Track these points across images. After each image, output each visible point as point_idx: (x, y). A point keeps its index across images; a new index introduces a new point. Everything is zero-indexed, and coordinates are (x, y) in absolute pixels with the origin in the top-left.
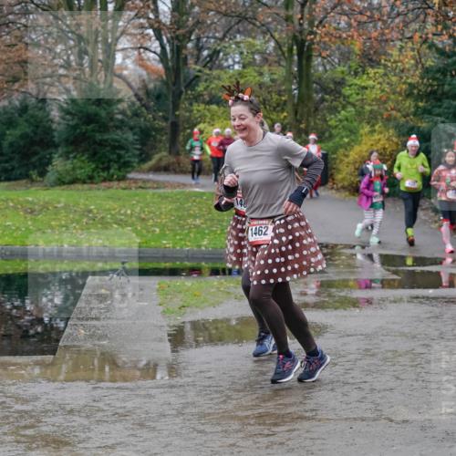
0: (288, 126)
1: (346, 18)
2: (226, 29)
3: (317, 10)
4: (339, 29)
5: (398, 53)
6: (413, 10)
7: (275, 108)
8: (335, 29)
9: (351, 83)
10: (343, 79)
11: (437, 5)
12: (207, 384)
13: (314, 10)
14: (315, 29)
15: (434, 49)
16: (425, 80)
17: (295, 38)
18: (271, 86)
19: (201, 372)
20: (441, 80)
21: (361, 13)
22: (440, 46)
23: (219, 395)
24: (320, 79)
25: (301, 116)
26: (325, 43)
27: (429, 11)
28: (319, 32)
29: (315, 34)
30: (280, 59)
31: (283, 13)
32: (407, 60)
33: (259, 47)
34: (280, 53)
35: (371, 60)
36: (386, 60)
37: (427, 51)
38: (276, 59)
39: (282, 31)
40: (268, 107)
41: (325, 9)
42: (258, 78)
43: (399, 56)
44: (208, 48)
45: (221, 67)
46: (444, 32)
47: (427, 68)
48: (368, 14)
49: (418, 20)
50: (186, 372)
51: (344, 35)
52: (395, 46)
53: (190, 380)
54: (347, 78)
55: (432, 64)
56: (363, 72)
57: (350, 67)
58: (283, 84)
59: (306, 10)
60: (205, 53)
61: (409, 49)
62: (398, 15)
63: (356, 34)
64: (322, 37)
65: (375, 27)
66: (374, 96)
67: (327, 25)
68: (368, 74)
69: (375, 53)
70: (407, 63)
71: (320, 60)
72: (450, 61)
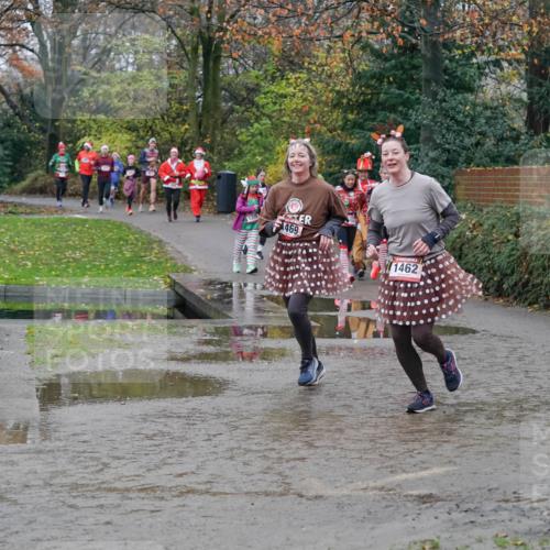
0: (190, 141)
1: (263, 11)
3: (229, 2)
4: (255, 25)
5: (325, 55)
6: (345, 3)
7: (174, 120)
9: (267, 90)
10: (258, 85)
12: (81, 449)
13: (225, 2)
14: (225, 24)
16: (357, 88)
17: (201, 35)
18: (170, 93)
20: (376, 88)
22: (377, 47)
23: (95, 463)
24: (230, 84)
25: (206, 128)
27: (364, 4)
28: (229, 28)
30: (182, 61)
31: (187, 5)
32: (335, 63)
34: (182, 52)
35: (292, 62)
36: (310, 63)
37: (361, 53)
39: (185, 27)
43: (326, 58)
46: (381, 31)
48: (290, 7)
49: (350, 15)
50: (57, 434)
51: (260, 33)
54: (263, 84)
55: (365, 68)
56: (283, 77)
57: (266, 71)
58: (185, 90)
61: (338, 50)
67: (239, 20)
68: (288, 79)
69: (297, 54)
70: (336, 66)
71: (231, 62)
72: (388, 65)
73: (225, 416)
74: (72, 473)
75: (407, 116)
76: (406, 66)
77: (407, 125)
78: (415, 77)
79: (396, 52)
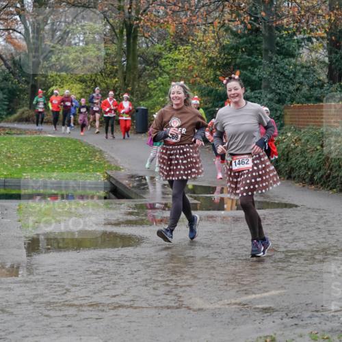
0: (119, 89)
1: (163, 8)
3: (142, 2)
4: (159, 17)
5: (202, 35)
9: (166, 56)
10: (160, 53)
12: (52, 280)
13: (140, 2)
14: (140, 16)
15: (229, 31)
16: (222, 55)
17: (125, 22)
18: (106, 58)
19: (48, 271)
20: (234, 55)
21: (175, 5)
22: (234, 29)
24: (143, 53)
25: (129, 81)
30: (113, 39)
31: (116, 4)
32: (209, 40)
34: (114, 33)
35: (182, 39)
36: (193, 40)
37: (225, 33)
38: (111, 38)
39: (115, 18)
40: (104, 74)
41: (149, 2)
46: (237, 20)
48: (180, 5)
49: (218, 10)
50: (37, 271)
51: (162, 21)
54: (164, 53)
55: (228, 43)
56: (176, 49)
57: (166, 44)
58: (115, 57)
59: (134, 2)
62: (203, 6)
63: (170, 20)
64: (145, 22)
66: (183, 66)
67: (149, 13)
68: (179, 50)
69: (185, 34)
70: (209, 42)
71: (143, 39)
72: (241, 41)
73: (142, 259)
74: (47, 295)
75: (253, 73)
76: (253, 41)
77: (254, 78)
78: (258, 48)
79: (246, 32)
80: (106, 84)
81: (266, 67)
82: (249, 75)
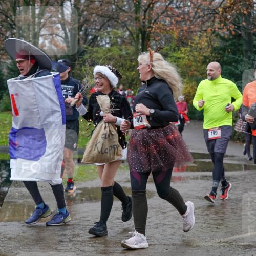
0: (136, 79)
1: (169, 19)
2: (102, 24)
3: (153, 14)
4: (166, 25)
5: (198, 39)
6: (207, 15)
7: (128, 69)
8: (163, 25)
9: (171, 55)
10: (167, 53)
11: (221, 12)
12: (87, 224)
13: (152, 14)
14: (152, 25)
15: (219, 37)
16: (213, 55)
17: (140, 30)
18: (126, 57)
19: (84, 217)
20: (222, 55)
21: (178, 16)
22: (222, 35)
26: (157, 33)
27: (217, 15)
28: (154, 26)
29: (152, 27)
30: (132, 42)
31: (134, 16)
32: (203, 43)
33: (120, 35)
34: (132, 38)
35: (183, 42)
37: (215, 38)
38: (130, 41)
39: (133, 26)
40: (124, 68)
41: (158, 14)
42: (119, 52)
43: (199, 40)
44: (92, 35)
45: (98, 46)
46: (225, 28)
47: (214, 48)
48: (182, 17)
49: (210, 20)
51: (168, 29)
52: (197, 35)
53: (77, 221)
54: (169, 52)
55: (217, 45)
56: (179, 49)
57: (171, 47)
58: (133, 56)
59: (147, 14)
60: (90, 37)
61: (205, 37)
62: (199, 17)
63: (174, 28)
64: (155, 30)
65: (186, 24)
66: (184, 63)
67: (158, 23)
68: (181, 50)
69: (186, 39)
70: (203, 44)
71: (154, 42)
72: (228, 44)
73: (153, 208)
74: (83, 235)
75: (236, 68)
76: (236, 44)
77: (237, 72)
78: (240, 49)
79: (231, 37)
80: (126, 76)
81: (246, 64)
82: (233, 69)
